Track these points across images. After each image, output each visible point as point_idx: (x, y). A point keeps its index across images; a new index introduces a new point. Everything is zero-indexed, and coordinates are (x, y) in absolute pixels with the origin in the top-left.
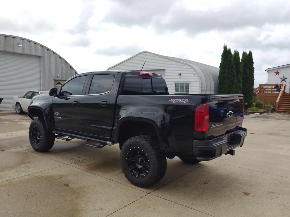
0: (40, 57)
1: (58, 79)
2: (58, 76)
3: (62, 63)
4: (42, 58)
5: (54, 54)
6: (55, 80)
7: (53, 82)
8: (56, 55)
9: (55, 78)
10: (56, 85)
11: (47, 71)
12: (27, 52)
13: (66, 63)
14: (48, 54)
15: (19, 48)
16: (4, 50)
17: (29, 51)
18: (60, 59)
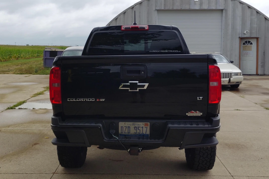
0: (222, 10)
1: (245, 36)
2: (245, 32)
3: (252, 14)
4: (224, 11)
5: (241, 5)
6: (241, 39)
7: (238, 41)
8: (244, 5)
9: (240, 36)
10: (244, 44)
11: (230, 27)
12: (205, 7)
13: (258, 14)
14: (233, 5)
15: (195, 4)
16: (179, 8)
17: (208, 5)
18: (250, 9)
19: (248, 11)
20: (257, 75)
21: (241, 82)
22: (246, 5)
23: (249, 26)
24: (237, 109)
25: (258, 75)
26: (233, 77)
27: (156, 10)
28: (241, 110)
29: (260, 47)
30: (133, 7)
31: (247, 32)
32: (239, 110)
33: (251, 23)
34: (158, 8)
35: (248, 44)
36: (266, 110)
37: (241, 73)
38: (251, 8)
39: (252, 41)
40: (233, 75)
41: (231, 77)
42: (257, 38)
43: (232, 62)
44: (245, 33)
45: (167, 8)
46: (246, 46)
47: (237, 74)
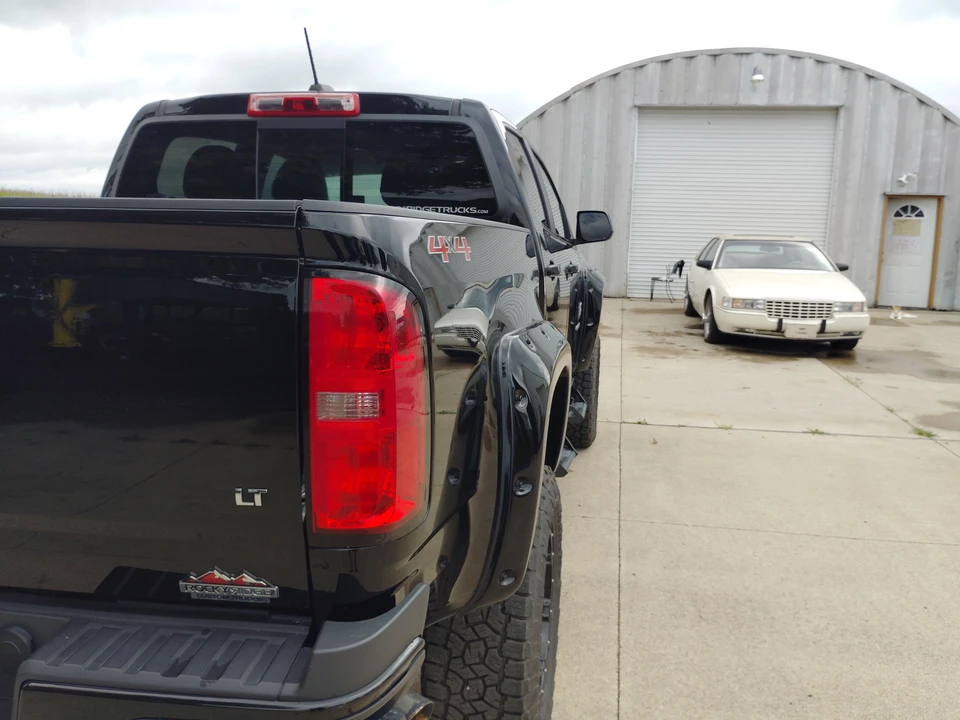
0: (836, 110)
1: (903, 191)
2: (903, 179)
3: (928, 125)
4: (842, 113)
5: (898, 92)
6: (891, 198)
7: (878, 204)
8: (905, 95)
9: (889, 191)
10: (898, 214)
11: (859, 162)
12: (784, 99)
13: (949, 123)
14: (871, 94)
15: (754, 89)
16: (705, 102)
17: (792, 94)
18: (923, 107)
19: (919, 115)
20: (931, 309)
21: (861, 333)
22: (912, 94)
23: (918, 162)
24: (814, 430)
25: (934, 310)
26: (837, 316)
27: (636, 106)
28: (827, 434)
29: (945, 226)
30: (568, 98)
31: (908, 178)
32: (822, 433)
33: (923, 153)
34: (639, 102)
35: (909, 214)
36: (917, 436)
37: (862, 303)
38: (927, 105)
39: (922, 206)
40: (836, 309)
41: (829, 315)
42: (940, 199)
43: (843, 268)
44: (901, 181)
45: (666, 102)
46: (904, 221)
47: (848, 307)
